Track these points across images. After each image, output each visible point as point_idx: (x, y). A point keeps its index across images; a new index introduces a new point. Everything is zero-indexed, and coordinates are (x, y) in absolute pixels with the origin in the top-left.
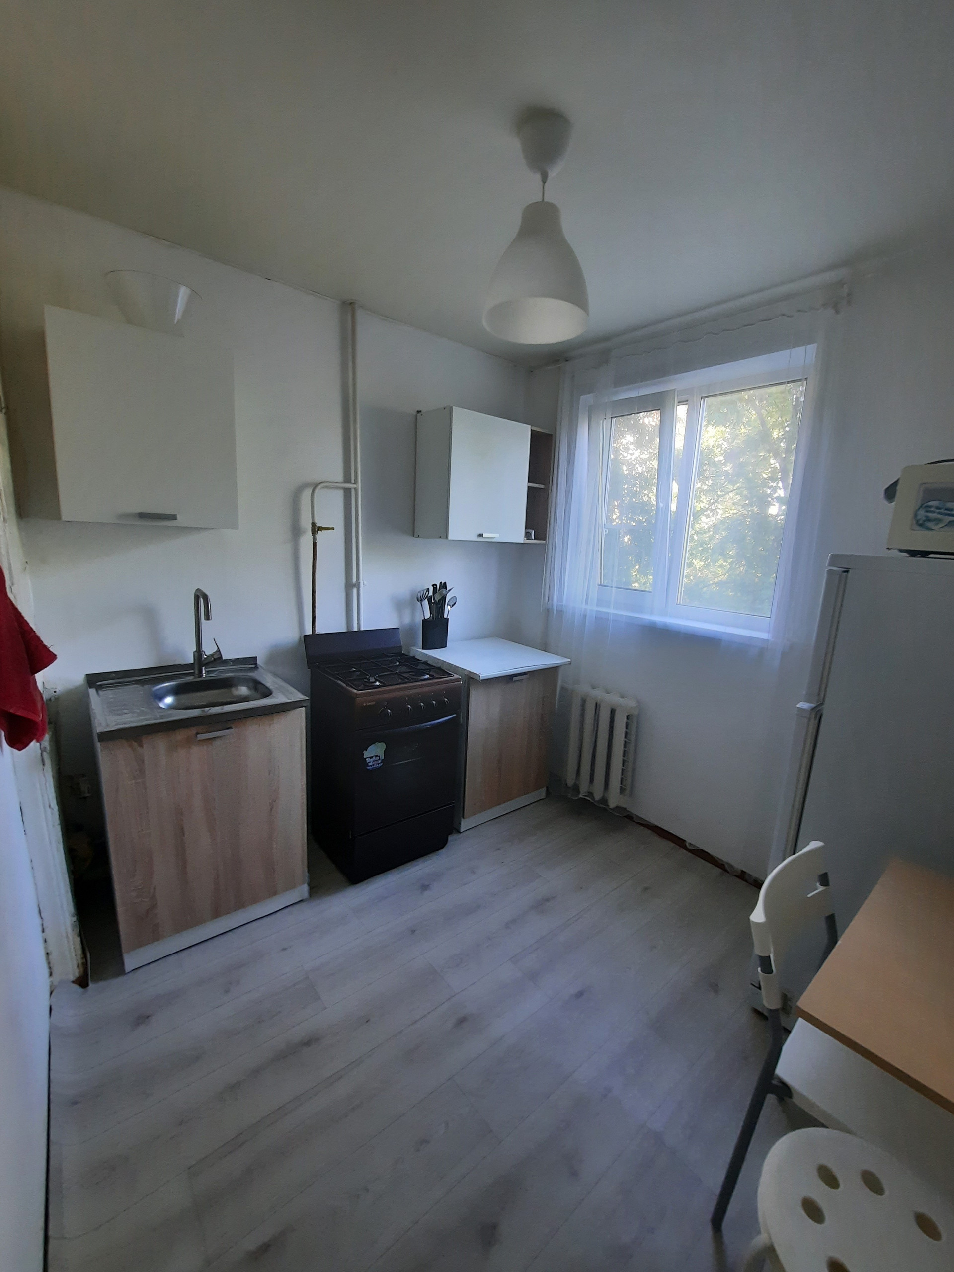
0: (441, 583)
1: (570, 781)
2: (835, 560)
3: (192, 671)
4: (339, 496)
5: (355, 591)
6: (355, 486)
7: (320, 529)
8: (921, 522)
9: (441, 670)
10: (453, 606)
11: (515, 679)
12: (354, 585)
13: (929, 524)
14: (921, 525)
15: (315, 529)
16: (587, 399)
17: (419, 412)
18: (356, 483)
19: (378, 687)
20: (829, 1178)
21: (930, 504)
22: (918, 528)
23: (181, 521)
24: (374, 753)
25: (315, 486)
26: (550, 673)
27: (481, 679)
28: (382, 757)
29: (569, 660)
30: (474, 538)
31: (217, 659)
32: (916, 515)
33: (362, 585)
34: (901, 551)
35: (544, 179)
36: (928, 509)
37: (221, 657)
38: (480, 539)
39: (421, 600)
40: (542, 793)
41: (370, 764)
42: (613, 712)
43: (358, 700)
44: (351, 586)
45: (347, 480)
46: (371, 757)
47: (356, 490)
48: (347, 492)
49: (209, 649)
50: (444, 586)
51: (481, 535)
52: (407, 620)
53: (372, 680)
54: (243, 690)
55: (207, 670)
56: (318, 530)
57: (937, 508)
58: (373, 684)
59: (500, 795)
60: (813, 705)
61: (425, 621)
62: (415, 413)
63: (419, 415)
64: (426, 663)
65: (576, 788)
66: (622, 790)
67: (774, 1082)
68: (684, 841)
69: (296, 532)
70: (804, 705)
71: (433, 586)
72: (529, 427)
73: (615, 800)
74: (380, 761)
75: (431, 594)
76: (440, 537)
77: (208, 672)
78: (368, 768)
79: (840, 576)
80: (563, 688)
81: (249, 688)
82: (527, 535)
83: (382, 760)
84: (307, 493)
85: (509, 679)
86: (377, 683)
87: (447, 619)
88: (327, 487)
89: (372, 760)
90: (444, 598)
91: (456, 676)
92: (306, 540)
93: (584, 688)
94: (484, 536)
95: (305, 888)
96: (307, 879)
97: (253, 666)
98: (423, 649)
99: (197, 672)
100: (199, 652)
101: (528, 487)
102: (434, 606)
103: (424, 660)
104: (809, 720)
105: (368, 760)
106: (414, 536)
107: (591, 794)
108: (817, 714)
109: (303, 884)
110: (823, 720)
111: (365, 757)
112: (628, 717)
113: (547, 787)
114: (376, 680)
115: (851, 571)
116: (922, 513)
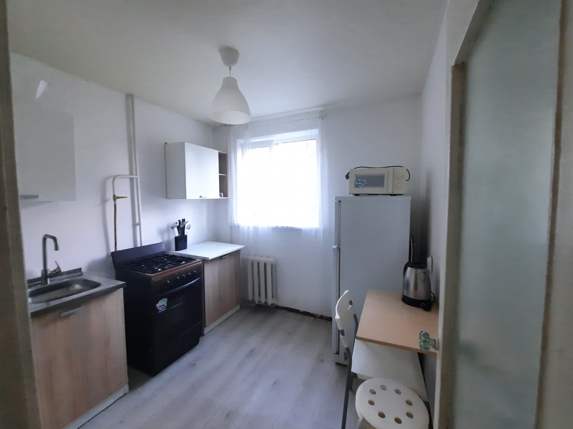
0: (182, 219)
1: (250, 298)
2: (336, 198)
3: (40, 282)
4: (128, 181)
5: (138, 227)
6: (136, 176)
7: (118, 198)
8: (357, 185)
9: (189, 259)
10: (189, 229)
11: (223, 257)
12: (137, 224)
13: (359, 186)
14: (357, 186)
15: (115, 198)
16: (240, 141)
17: (166, 143)
18: (136, 175)
19: (160, 271)
20: (374, 393)
21: (358, 180)
22: (356, 187)
23: (41, 198)
24: (162, 304)
25: (114, 178)
26: (237, 253)
27: (210, 259)
28: (166, 305)
29: (245, 246)
30: (198, 198)
31: (58, 273)
32: (355, 183)
33: (142, 224)
34: (353, 194)
35: (230, 69)
36: (358, 181)
37: (60, 271)
38: (201, 198)
39: (173, 228)
40: (238, 308)
41: (160, 310)
42: (265, 265)
43: (153, 279)
44: (135, 225)
45: (131, 174)
46: (160, 307)
47: (137, 178)
48: (132, 180)
49: (51, 268)
50: (184, 220)
51: (201, 197)
52: (166, 238)
53: (156, 268)
54: (77, 287)
55: (51, 279)
56: (117, 198)
57: (360, 181)
58: (157, 270)
59: (220, 312)
60: (337, 246)
61: (176, 238)
62: (164, 143)
63: (166, 145)
64: (181, 257)
65: (253, 301)
66: (273, 296)
67: (352, 374)
68: (299, 310)
69: (104, 201)
70: (335, 247)
71: (179, 221)
72: (218, 151)
73: (270, 301)
74: (165, 308)
75: (178, 224)
76: (182, 198)
77: (51, 281)
78: (159, 312)
79: (339, 203)
80: (242, 259)
81: (81, 285)
82: (220, 195)
83: (166, 307)
84: (110, 181)
85: (221, 258)
86: (160, 270)
87: (186, 236)
88: (122, 178)
89: (161, 307)
90: (184, 226)
91: (198, 260)
92: (111, 203)
93: (251, 258)
94: (202, 197)
95: (126, 387)
96: (128, 382)
97: (80, 273)
98: (176, 251)
99: (43, 282)
100: (45, 270)
101: (219, 175)
102: (180, 230)
103: (179, 256)
104: (337, 251)
105: (158, 308)
106: (167, 198)
107: (260, 302)
108: (339, 249)
109: (126, 384)
110: (341, 250)
111: (157, 307)
112: (272, 265)
113: (240, 304)
114: (159, 268)
115: (341, 202)
116: (357, 183)
